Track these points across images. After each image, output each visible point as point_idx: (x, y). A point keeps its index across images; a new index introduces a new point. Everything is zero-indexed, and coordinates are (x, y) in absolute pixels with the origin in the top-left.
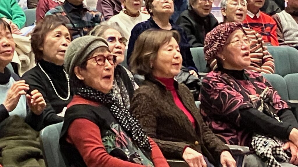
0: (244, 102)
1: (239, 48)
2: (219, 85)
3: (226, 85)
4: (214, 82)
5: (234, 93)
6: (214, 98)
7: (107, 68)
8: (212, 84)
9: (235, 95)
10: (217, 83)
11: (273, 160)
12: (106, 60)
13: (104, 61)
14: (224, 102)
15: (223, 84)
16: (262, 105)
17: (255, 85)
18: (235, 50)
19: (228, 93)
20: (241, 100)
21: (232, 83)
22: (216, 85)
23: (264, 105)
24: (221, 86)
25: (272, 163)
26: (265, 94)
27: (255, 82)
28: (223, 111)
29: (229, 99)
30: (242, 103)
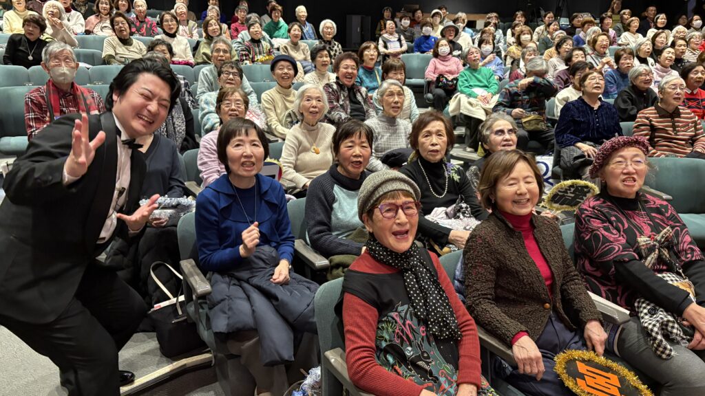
0: (622, 251)
1: (620, 172)
2: (593, 221)
3: (603, 222)
4: (587, 216)
5: (611, 237)
6: (584, 238)
7: (398, 221)
8: (584, 219)
9: (612, 240)
10: (592, 219)
11: (661, 341)
12: (400, 211)
13: (397, 213)
14: (595, 246)
15: (599, 221)
16: (657, 252)
17: (652, 219)
19: (602, 235)
20: (619, 248)
21: (613, 218)
22: (589, 221)
23: (660, 251)
24: (595, 223)
25: (659, 345)
26: (663, 237)
27: (653, 214)
28: (594, 257)
29: (603, 244)
30: (619, 252)
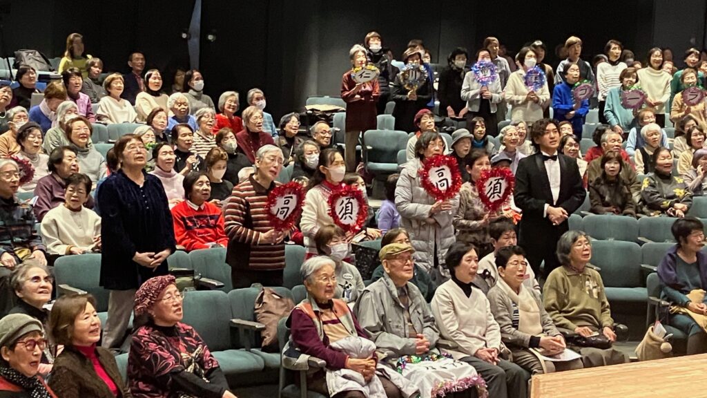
0: (175, 364)
1: (171, 305)
3: (158, 345)
4: (145, 341)
5: (166, 354)
6: (145, 359)
8: (143, 343)
9: (166, 357)
10: (150, 344)
12: (37, 346)
13: (34, 347)
14: (156, 364)
15: (155, 344)
16: (193, 364)
17: (185, 342)
18: (166, 307)
19: (160, 354)
20: (173, 363)
21: (163, 342)
22: (148, 345)
23: (195, 365)
24: (152, 346)
26: (197, 354)
27: (186, 338)
28: (155, 373)
29: (161, 361)
30: (173, 366)
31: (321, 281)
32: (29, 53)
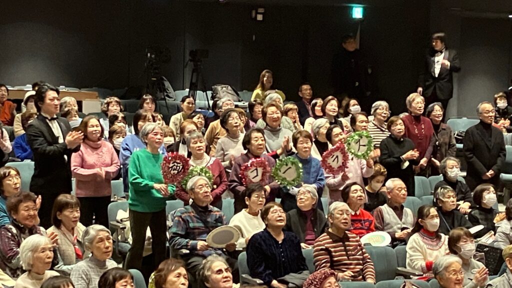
31: (451, 276)
32: (222, 88)
